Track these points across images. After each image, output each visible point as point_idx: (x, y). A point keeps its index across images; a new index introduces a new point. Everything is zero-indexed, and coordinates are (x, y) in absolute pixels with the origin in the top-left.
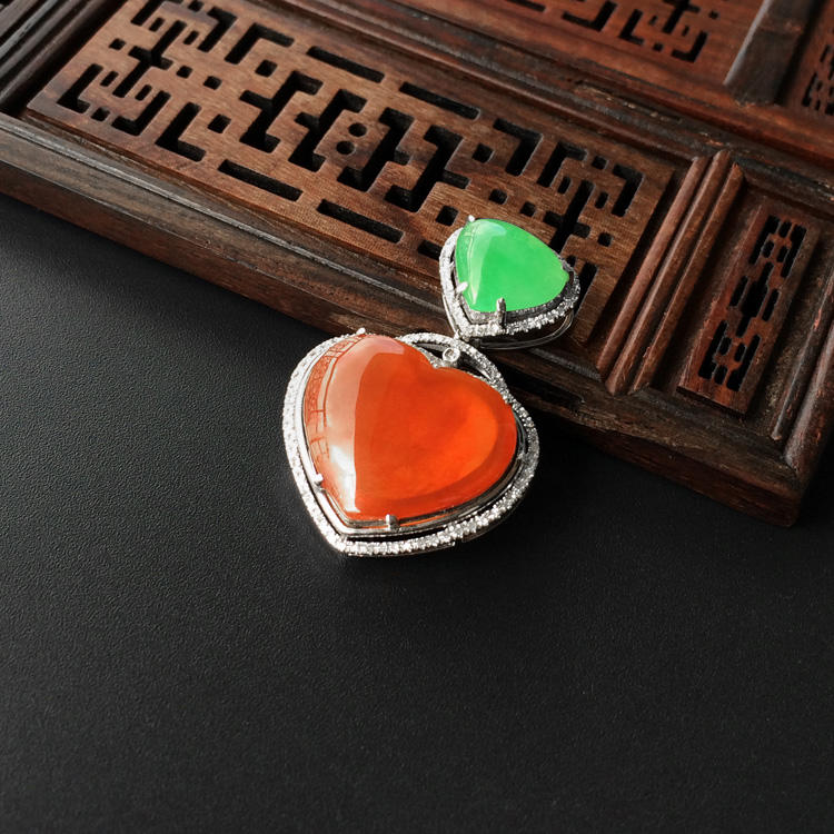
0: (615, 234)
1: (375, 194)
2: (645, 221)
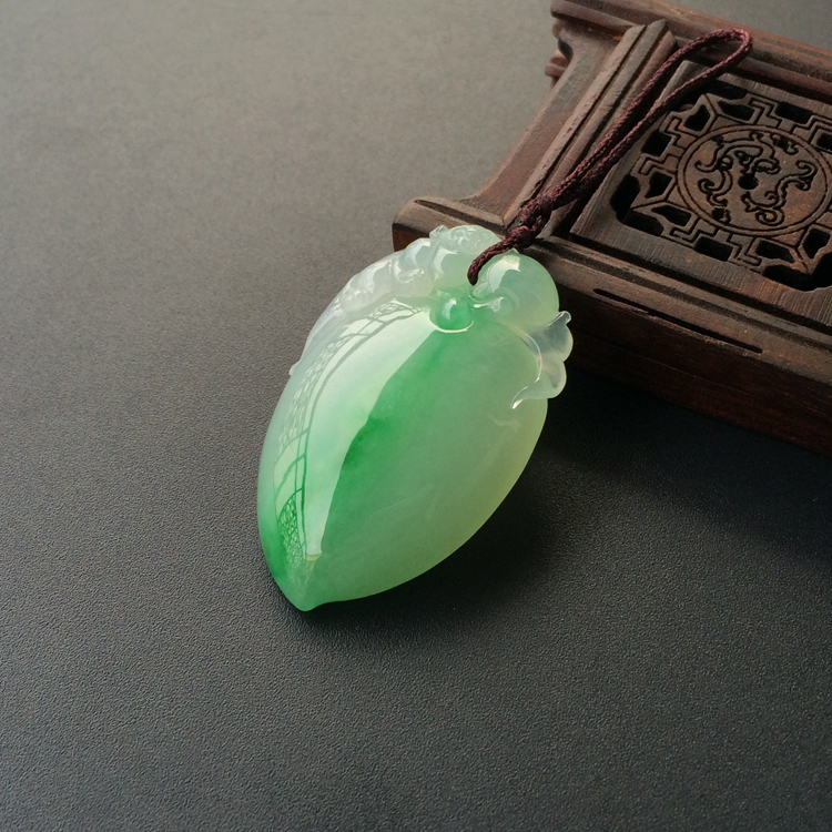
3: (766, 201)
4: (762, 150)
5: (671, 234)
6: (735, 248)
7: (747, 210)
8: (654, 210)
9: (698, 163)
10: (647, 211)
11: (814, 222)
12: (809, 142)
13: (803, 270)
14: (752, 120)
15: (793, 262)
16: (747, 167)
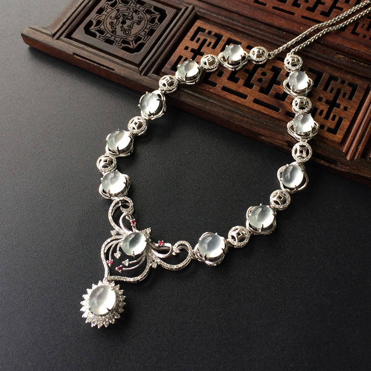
0: (349, 107)
1: (271, 96)
2: (359, 102)
3: (127, 28)
4: (129, 13)
5: (99, 37)
6: (116, 41)
7: (122, 31)
8: (96, 30)
9: (111, 17)
10: (93, 31)
11: (139, 34)
12: (143, 11)
13: (132, 48)
14: (129, 5)
15: (130, 45)
16: (124, 18)
